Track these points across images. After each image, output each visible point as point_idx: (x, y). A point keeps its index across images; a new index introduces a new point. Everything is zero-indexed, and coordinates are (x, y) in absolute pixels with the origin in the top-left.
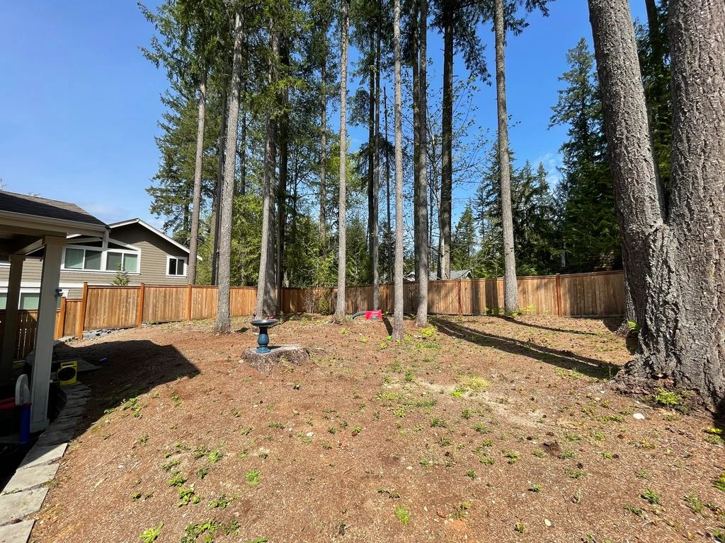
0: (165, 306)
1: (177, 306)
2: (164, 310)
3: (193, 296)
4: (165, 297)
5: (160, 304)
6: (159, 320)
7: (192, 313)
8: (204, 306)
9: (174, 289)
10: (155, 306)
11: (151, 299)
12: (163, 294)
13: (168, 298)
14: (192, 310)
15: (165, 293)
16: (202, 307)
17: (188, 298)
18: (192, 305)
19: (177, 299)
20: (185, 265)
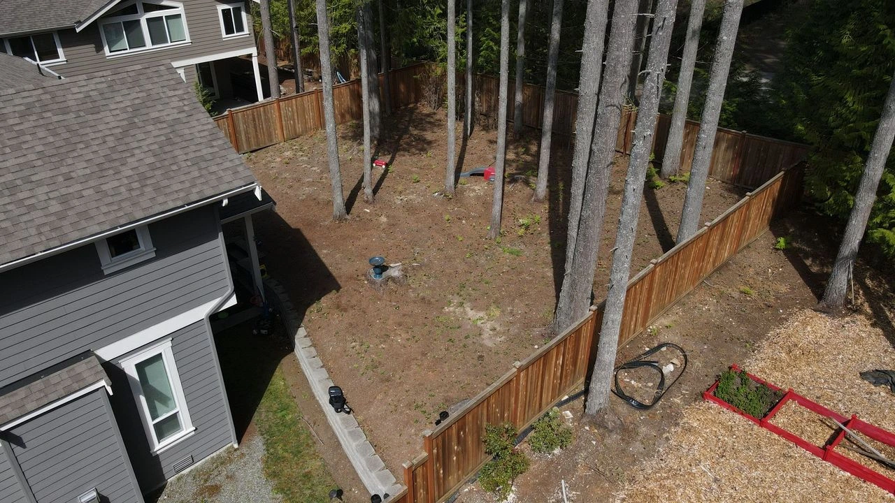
0: (256, 131)
1: (268, 128)
2: (257, 136)
3: (282, 112)
4: (254, 120)
5: (251, 130)
6: (254, 148)
7: (285, 132)
8: (296, 121)
9: (262, 109)
10: (247, 133)
11: (241, 125)
12: (251, 117)
13: (257, 121)
14: (284, 128)
15: (253, 115)
16: (294, 122)
17: (277, 114)
18: (284, 123)
19: (267, 120)
20: (244, 14)
